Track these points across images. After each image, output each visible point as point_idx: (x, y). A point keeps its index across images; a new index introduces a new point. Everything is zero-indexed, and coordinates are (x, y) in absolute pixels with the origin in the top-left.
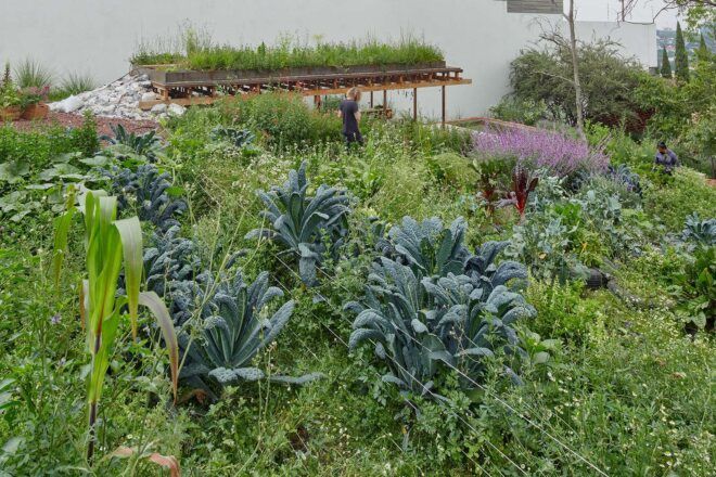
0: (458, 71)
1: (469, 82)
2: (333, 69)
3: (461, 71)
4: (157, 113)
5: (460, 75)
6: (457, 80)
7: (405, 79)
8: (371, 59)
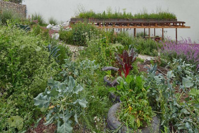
0: (183, 23)
1: (189, 27)
2: (127, 20)
3: (185, 23)
4: (67, 30)
5: (184, 24)
6: (183, 27)
7: (158, 25)
8: (143, 17)
